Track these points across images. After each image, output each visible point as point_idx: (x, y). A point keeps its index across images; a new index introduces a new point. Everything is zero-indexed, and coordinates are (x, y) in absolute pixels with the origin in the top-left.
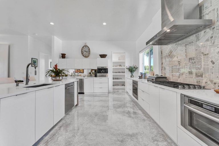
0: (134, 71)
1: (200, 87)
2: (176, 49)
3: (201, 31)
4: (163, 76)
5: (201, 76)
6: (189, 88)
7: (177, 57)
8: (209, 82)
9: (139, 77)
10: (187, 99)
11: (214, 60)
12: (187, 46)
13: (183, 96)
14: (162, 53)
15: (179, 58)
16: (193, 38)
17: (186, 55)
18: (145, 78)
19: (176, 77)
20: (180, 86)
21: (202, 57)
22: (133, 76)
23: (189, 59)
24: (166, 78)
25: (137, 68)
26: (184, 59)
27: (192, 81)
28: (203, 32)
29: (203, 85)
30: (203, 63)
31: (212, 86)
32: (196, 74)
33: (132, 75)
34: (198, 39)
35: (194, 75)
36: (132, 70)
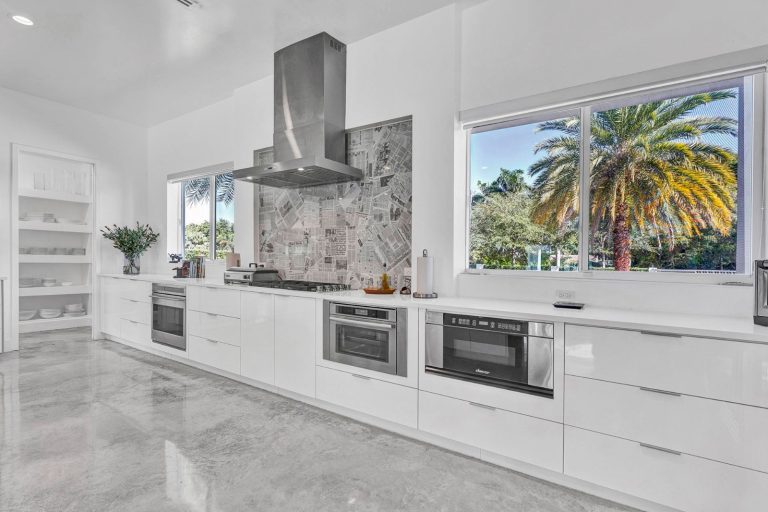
0: (141, 247)
1: (345, 288)
2: (301, 204)
3: (346, 182)
4: (266, 267)
5: (345, 266)
6: (332, 289)
7: (303, 223)
8: (355, 278)
9: (175, 273)
10: (333, 308)
11: (361, 238)
12: (323, 202)
13: (327, 304)
14: (262, 205)
15: (308, 225)
16: (332, 188)
17: (321, 222)
18: (198, 276)
19: (299, 269)
20: (318, 287)
21: (347, 231)
22: (138, 269)
23: (327, 231)
24: (276, 272)
25: (153, 238)
26: (317, 229)
27: (331, 276)
28: (348, 184)
29: (347, 283)
30: (347, 243)
31: (358, 283)
32: (337, 263)
33: (132, 264)
34: (341, 194)
35: (334, 265)
36: (131, 243)
